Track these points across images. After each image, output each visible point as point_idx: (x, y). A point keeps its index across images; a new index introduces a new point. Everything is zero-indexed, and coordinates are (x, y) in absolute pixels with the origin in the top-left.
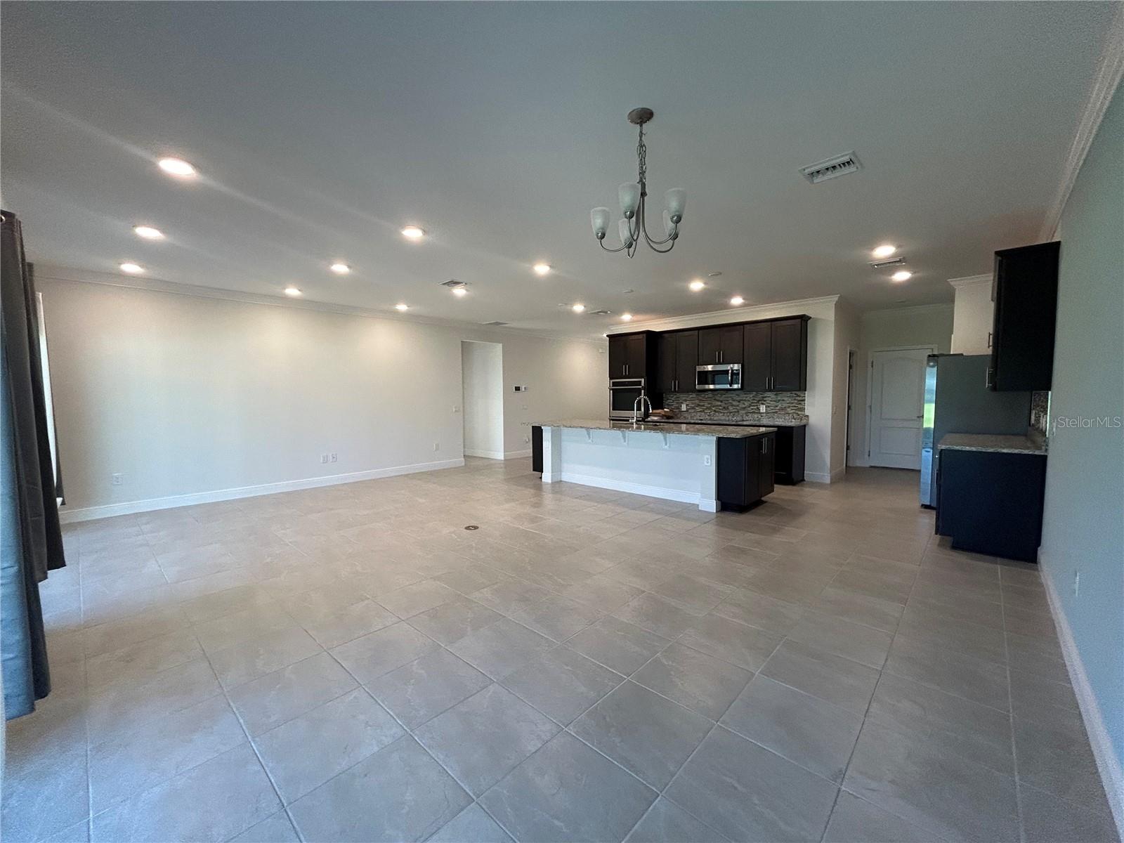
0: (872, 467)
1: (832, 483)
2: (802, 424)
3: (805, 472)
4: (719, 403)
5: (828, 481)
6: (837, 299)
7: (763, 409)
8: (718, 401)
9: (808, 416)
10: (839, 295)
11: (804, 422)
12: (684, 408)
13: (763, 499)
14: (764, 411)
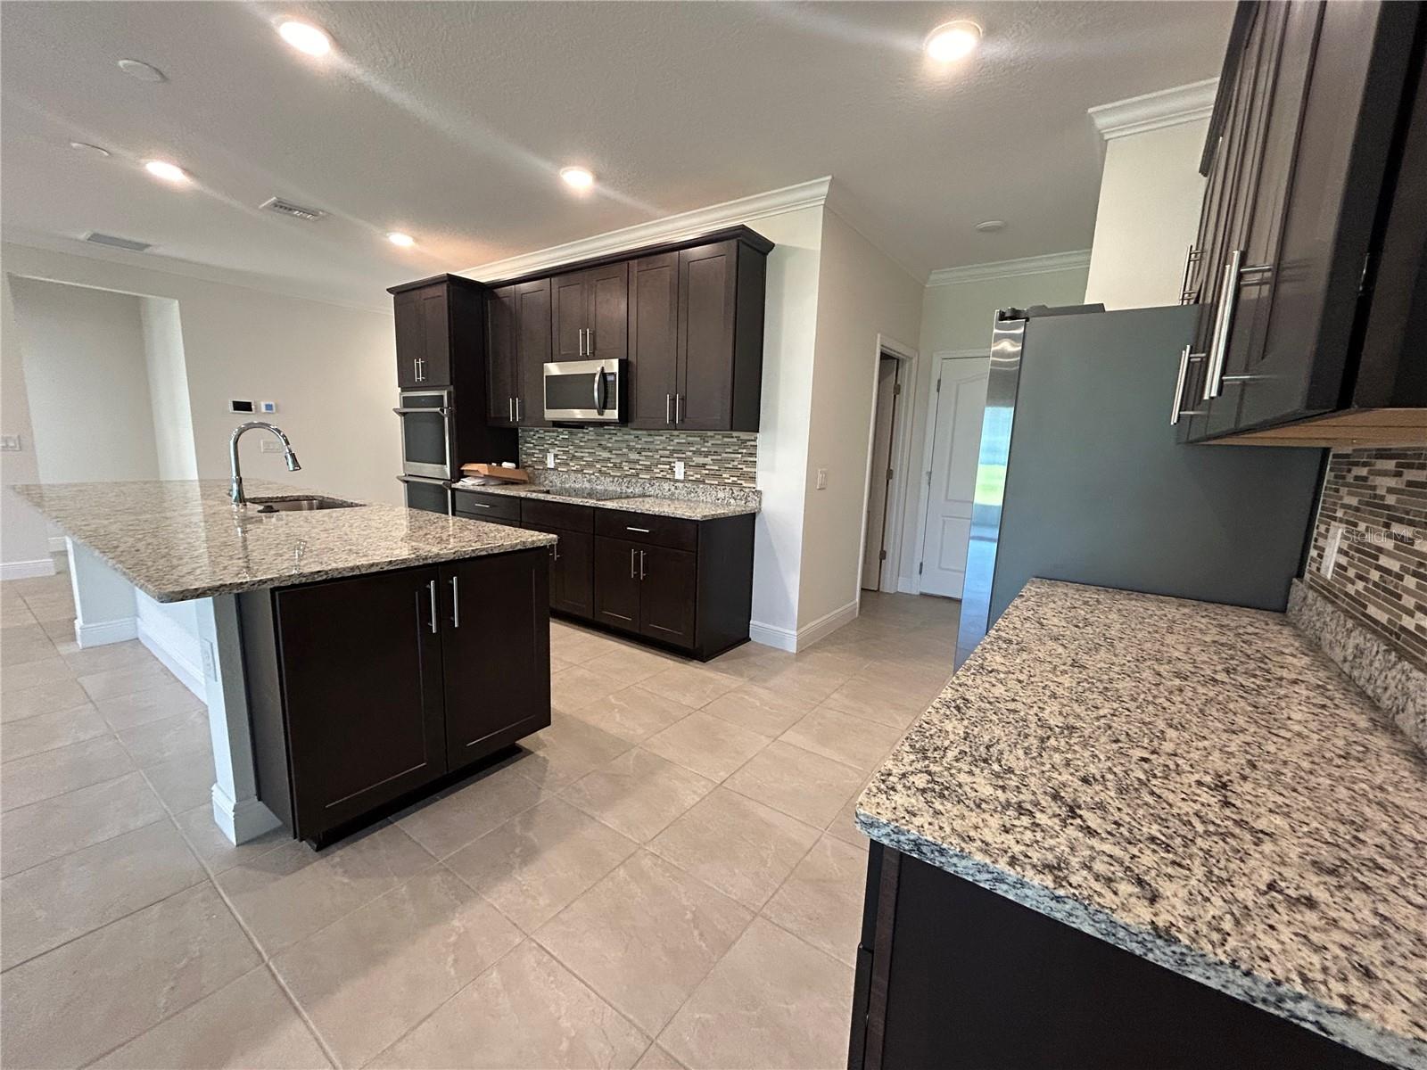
0: (923, 595)
1: (803, 651)
2: (748, 510)
3: (751, 622)
4: (606, 455)
5: (792, 648)
6: (825, 189)
7: (679, 469)
8: (605, 448)
9: (760, 492)
10: (829, 178)
11: (752, 505)
12: (551, 463)
13: (522, 742)
14: (682, 477)
